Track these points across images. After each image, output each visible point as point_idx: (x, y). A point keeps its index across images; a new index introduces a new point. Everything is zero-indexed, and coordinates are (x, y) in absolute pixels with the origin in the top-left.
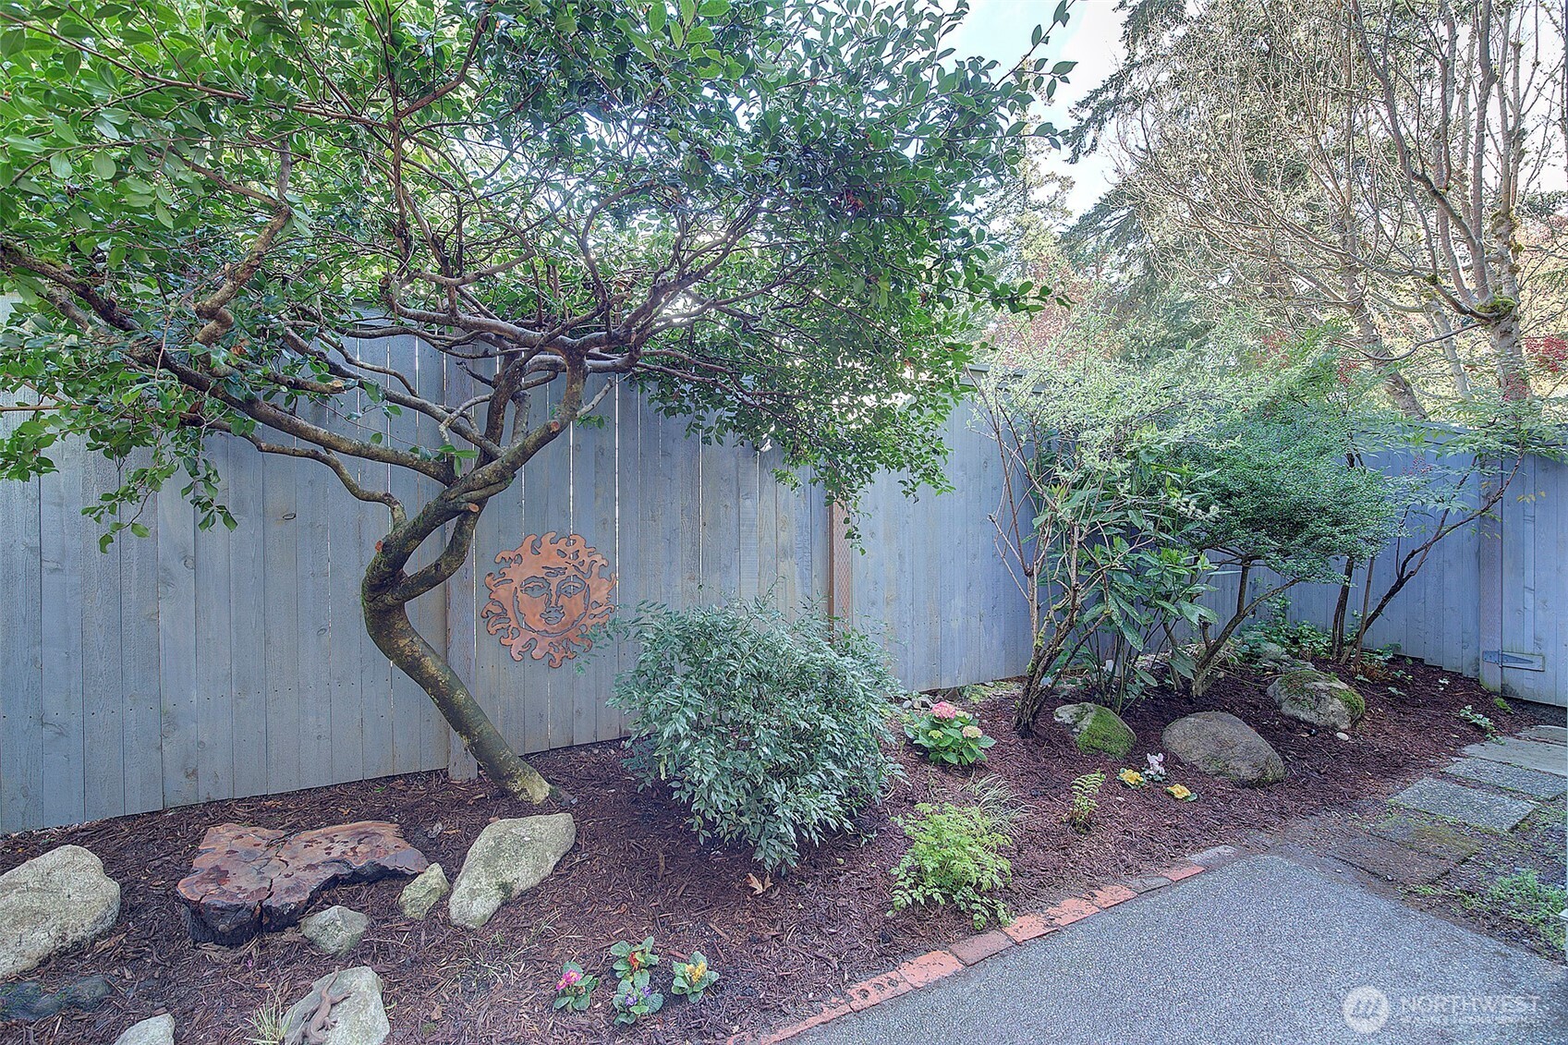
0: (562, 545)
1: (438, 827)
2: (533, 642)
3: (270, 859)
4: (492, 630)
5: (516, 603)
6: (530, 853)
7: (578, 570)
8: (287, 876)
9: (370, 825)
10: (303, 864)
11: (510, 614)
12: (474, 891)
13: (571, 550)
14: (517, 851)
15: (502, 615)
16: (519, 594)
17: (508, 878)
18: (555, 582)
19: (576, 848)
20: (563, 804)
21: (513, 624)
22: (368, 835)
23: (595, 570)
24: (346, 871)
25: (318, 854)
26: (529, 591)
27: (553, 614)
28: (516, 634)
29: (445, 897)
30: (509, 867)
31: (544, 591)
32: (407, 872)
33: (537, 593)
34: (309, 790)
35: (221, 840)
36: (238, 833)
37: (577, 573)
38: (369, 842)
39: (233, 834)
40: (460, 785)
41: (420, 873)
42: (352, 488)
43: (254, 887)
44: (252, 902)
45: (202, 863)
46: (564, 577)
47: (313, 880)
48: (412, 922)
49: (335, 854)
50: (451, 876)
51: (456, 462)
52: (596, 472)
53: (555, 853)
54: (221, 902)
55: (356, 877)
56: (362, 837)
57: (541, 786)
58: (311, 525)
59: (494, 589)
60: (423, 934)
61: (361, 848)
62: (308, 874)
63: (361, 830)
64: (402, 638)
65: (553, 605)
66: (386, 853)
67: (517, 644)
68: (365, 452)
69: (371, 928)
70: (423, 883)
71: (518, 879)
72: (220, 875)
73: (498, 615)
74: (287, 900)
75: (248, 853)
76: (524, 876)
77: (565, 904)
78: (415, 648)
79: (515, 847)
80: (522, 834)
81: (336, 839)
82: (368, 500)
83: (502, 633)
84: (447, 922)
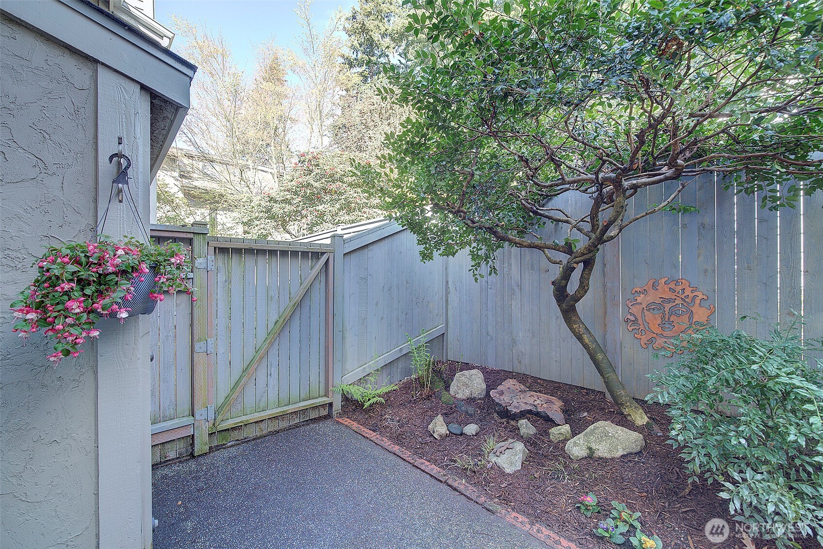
0: (672, 286)
1: (586, 414)
2: (653, 339)
3: (517, 395)
4: (630, 329)
5: (643, 316)
6: (608, 441)
7: (685, 301)
8: (518, 403)
9: (555, 399)
10: (525, 401)
11: (640, 322)
12: (576, 443)
13: (679, 288)
14: (602, 437)
15: (635, 322)
16: (645, 311)
17: (594, 446)
18: (668, 306)
19: (639, 453)
20: (652, 432)
21: (642, 327)
22: (551, 402)
23: (697, 302)
24: (535, 410)
25: (531, 401)
26: (652, 311)
27: (667, 325)
28: (644, 333)
29: (566, 440)
30: (595, 442)
31: (661, 311)
32: (556, 422)
33: (656, 312)
34: (553, 381)
35: (510, 383)
36: (515, 383)
37: (683, 303)
38: (549, 405)
39: (513, 383)
40: (609, 402)
41: (561, 425)
42: (548, 258)
43: (508, 401)
44: (504, 405)
45: (500, 388)
46: (674, 304)
47: (524, 407)
48: (551, 441)
49: (536, 403)
50: (574, 434)
51: (573, 245)
52: (699, 240)
53: (624, 449)
54: (497, 401)
55: (538, 414)
56: (548, 402)
57: (642, 418)
58: (554, 274)
59: (631, 307)
60: (552, 448)
61: (545, 405)
62: (523, 405)
63: (550, 400)
64: (575, 324)
65: (667, 320)
66: (551, 411)
67: (644, 339)
68: (532, 245)
69: (535, 434)
70: (560, 429)
71: (598, 450)
72: (502, 393)
73: (633, 321)
74: (513, 410)
75: (513, 390)
76: (602, 450)
77: (616, 474)
78: (580, 330)
79: (602, 435)
80: (610, 431)
81: (540, 399)
82: (554, 263)
83: (635, 331)
84: (563, 449)
